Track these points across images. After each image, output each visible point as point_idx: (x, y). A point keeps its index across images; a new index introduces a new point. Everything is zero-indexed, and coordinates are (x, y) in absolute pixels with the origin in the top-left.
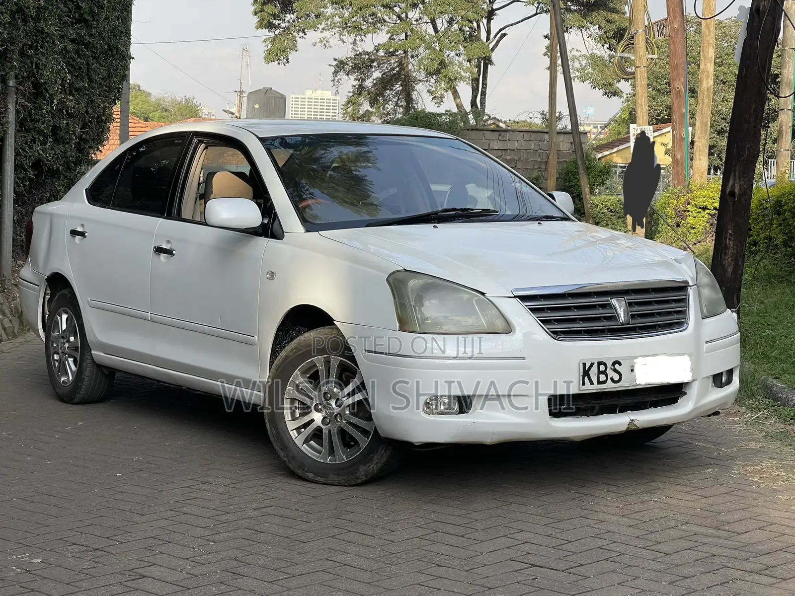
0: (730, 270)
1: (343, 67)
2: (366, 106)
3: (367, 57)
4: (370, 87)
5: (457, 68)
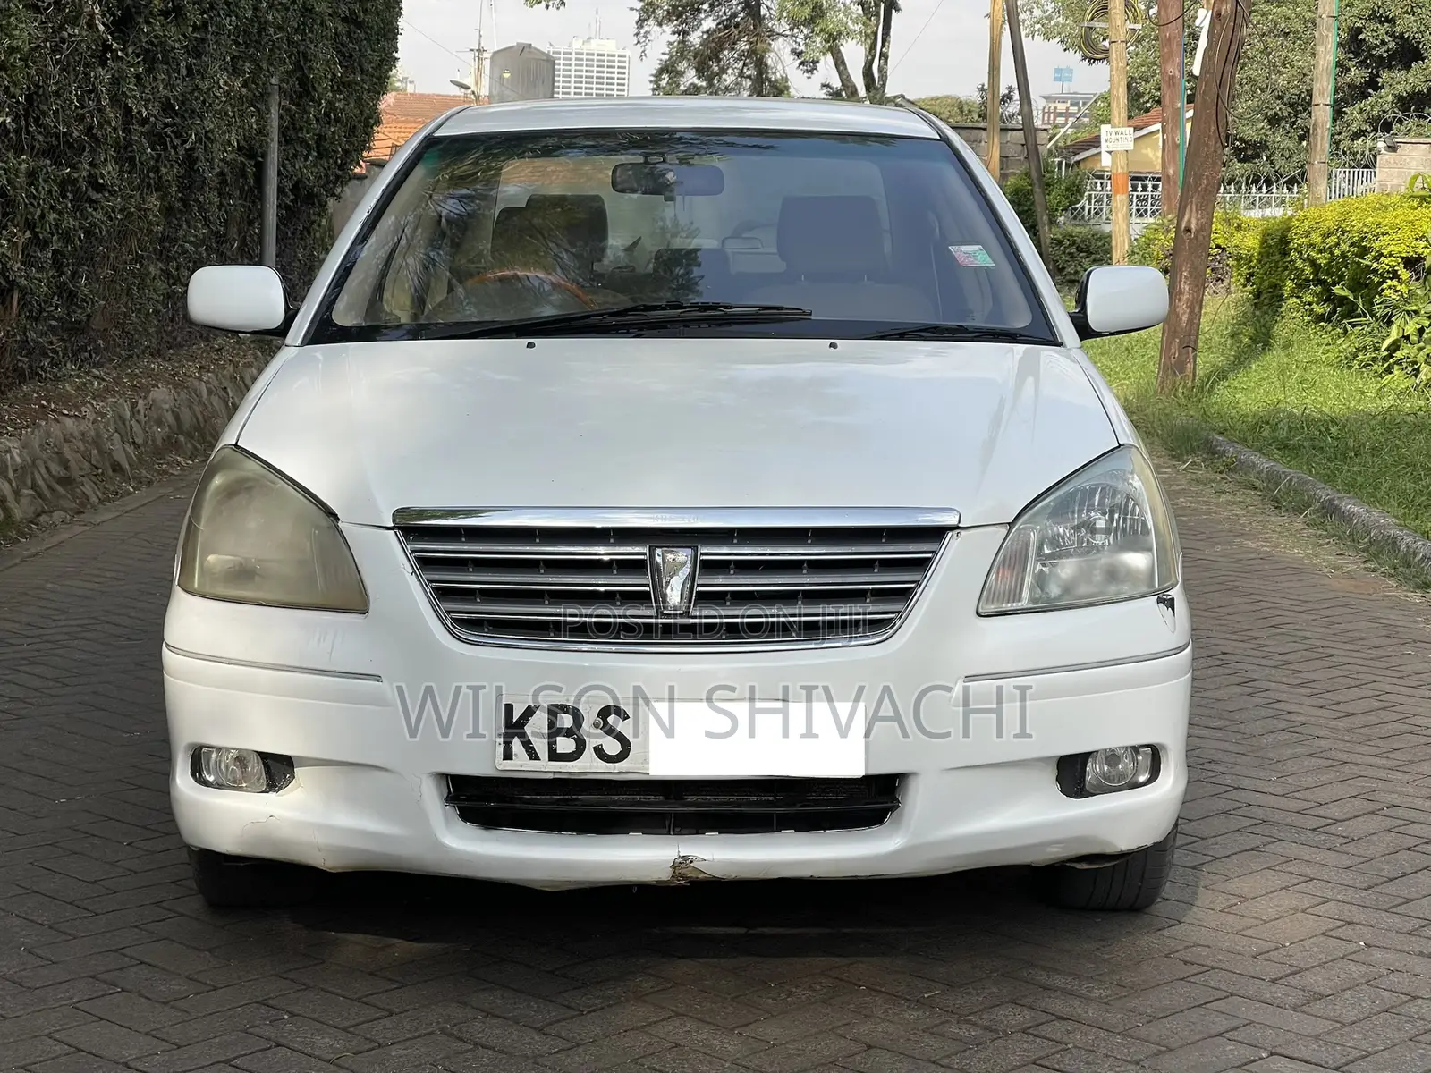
0: (1185, 318)
1: (653, 12)
2: (690, 77)
4: (697, 46)
5: (841, 15)
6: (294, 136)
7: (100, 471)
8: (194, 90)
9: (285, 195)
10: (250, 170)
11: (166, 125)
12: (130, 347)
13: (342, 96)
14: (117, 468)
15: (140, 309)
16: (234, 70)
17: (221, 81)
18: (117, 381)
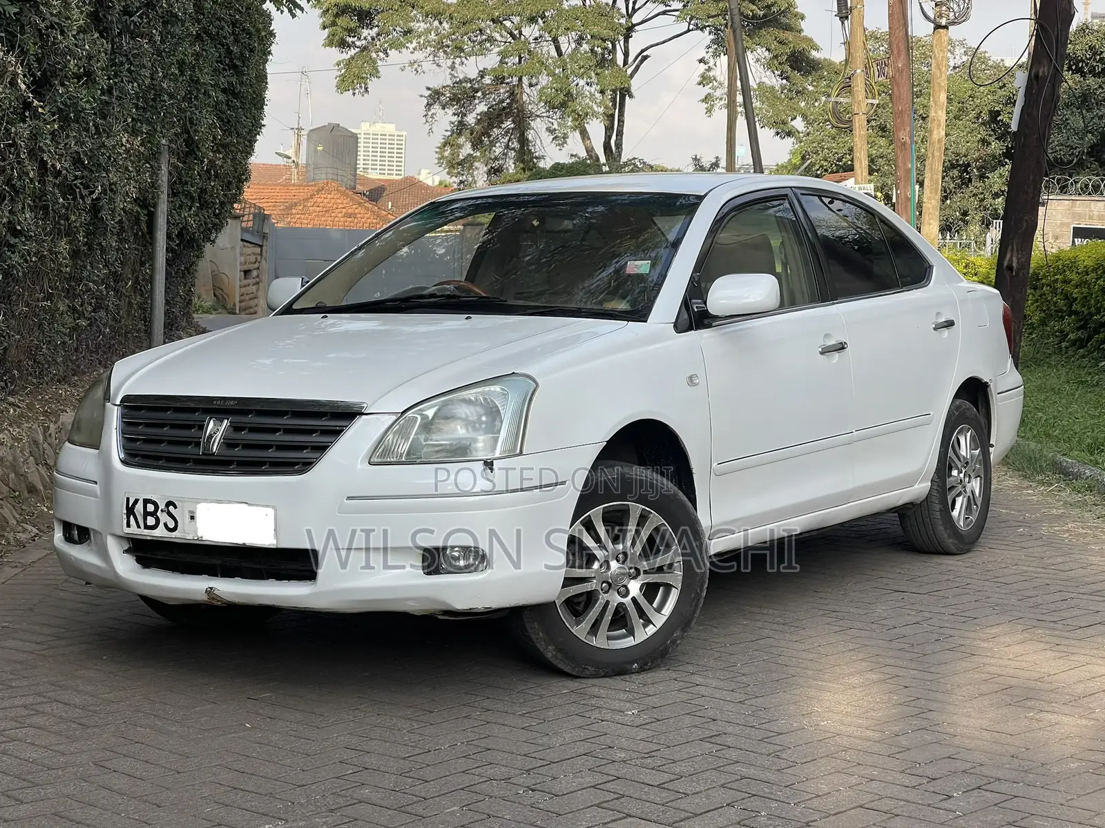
1: (438, 99)
2: (467, 149)
3: (469, 85)
4: (473, 125)
5: (588, 100)
6: (180, 190)
7: (17, 493)
8: (101, 147)
9: (172, 240)
10: (143, 218)
11: (76, 178)
12: (41, 376)
13: (221, 156)
14: (32, 489)
15: (49, 341)
16: (133, 131)
17: (124, 140)
18: (30, 407)
